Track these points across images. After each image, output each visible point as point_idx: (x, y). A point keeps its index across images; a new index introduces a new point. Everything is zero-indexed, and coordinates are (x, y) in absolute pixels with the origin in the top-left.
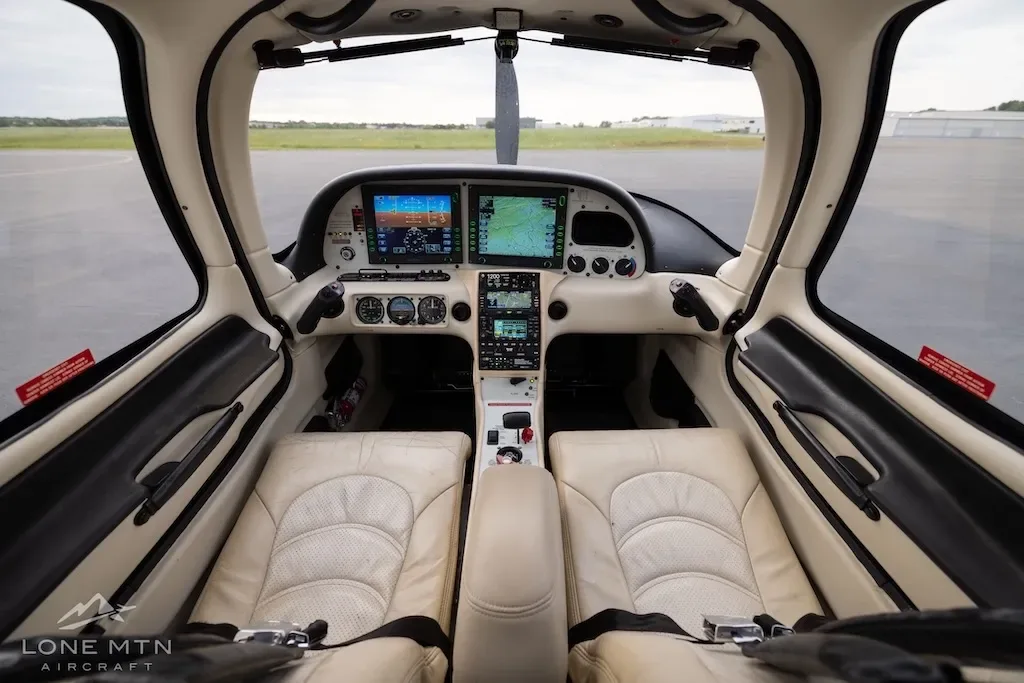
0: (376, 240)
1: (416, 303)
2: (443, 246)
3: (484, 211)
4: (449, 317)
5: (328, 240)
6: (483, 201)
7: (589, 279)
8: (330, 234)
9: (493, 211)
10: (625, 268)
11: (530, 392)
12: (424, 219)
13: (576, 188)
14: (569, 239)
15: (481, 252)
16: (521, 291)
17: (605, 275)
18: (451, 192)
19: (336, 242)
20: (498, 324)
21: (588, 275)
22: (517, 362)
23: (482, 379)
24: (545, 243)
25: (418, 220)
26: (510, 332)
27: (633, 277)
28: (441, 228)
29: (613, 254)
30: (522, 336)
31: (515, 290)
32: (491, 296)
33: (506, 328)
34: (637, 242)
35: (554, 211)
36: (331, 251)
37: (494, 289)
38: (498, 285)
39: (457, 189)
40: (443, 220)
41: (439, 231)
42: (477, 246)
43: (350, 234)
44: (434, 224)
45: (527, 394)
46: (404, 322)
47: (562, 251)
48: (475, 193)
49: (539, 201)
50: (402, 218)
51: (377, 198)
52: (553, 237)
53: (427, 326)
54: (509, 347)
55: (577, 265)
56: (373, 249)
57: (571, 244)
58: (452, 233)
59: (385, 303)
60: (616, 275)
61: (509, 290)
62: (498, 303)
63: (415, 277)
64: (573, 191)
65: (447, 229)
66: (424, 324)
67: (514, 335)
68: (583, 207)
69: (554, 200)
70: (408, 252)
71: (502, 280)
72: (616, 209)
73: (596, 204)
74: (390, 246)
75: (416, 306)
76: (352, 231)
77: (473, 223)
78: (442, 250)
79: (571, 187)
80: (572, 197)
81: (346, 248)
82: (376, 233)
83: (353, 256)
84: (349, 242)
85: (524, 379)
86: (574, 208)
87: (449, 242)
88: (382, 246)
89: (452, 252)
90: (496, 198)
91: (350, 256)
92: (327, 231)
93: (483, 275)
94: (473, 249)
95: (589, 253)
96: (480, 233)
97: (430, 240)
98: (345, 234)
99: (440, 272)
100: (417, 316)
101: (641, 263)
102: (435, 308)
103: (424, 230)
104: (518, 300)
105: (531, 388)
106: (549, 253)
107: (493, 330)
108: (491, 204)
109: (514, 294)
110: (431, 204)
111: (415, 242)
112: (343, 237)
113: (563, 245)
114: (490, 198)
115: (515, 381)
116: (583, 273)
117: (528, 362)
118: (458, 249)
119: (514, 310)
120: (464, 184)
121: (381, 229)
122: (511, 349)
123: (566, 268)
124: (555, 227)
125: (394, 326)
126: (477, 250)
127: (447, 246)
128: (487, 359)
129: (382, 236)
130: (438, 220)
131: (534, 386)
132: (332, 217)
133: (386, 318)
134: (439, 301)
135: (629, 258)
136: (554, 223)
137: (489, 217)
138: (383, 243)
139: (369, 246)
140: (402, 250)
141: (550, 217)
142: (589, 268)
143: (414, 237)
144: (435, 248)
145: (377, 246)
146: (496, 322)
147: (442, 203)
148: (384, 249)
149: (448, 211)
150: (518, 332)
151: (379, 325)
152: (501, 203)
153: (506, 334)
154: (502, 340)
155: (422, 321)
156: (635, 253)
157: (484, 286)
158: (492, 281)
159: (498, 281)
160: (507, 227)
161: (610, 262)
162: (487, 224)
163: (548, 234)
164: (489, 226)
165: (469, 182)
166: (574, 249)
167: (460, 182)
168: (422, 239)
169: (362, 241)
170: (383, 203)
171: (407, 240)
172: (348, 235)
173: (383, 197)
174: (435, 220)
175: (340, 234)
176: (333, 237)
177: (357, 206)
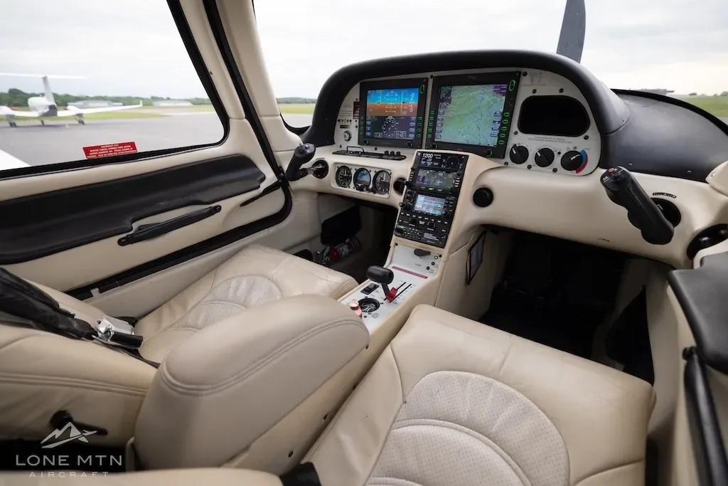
0: (365, 125)
1: (372, 175)
2: (409, 133)
3: (443, 100)
4: (392, 190)
5: (338, 125)
6: (445, 89)
7: (529, 171)
8: (339, 121)
9: (450, 101)
11: (431, 267)
12: (398, 109)
13: (529, 71)
14: (515, 127)
15: (436, 140)
16: (448, 172)
17: (549, 169)
18: (421, 84)
19: (342, 127)
20: (421, 198)
21: (529, 167)
22: (427, 235)
23: (397, 245)
24: (491, 132)
25: (393, 110)
26: (428, 207)
27: (579, 174)
28: (409, 117)
29: (561, 145)
30: (438, 213)
31: (442, 170)
32: (421, 173)
33: (426, 203)
34: (593, 131)
35: (504, 98)
36: (339, 134)
37: (425, 167)
38: (429, 164)
39: (425, 81)
40: (411, 110)
41: (408, 119)
42: (434, 132)
43: (351, 121)
44: (405, 113)
45: (428, 268)
46: (362, 189)
47: (506, 140)
48: (438, 84)
49: (489, 89)
50: (383, 109)
51: (369, 92)
52: (498, 125)
53: (377, 195)
54: (422, 220)
55: (520, 155)
56: (361, 133)
57: (516, 133)
58: (417, 121)
59: (353, 172)
60: (561, 169)
61: (437, 169)
62: (426, 180)
63: (380, 156)
64: (525, 74)
65: (413, 118)
66: (375, 193)
67: (431, 211)
68: (534, 91)
69: (505, 86)
70: (384, 137)
71: (434, 160)
72: (572, 92)
73: (549, 87)
74: (373, 132)
75: (372, 177)
76: (351, 118)
77: (433, 112)
78: (408, 136)
79: (524, 70)
80: (525, 81)
81: (347, 132)
82: (365, 120)
83: (350, 138)
84: (349, 127)
85: (428, 253)
86: (524, 93)
87: (413, 130)
88: (369, 131)
89: (415, 138)
90: (453, 88)
91: (348, 136)
92: (338, 118)
93: (419, 154)
94: (430, 136)
95: (534, 143)
96: (438, 122)
97: (401, 128)
99: (399, 153)
100: (371, 186)
101: (593, 157)
102: (380, 182)
103: (397, 118)
104: (440, 180)
105: (433, 264)
106: (492, 141)
107: (414, 202)
108: (449, 93)
109: (441, 174)
110: (405, 95)
111: (390, 129)
112: (346, 123)
113: (507, 133)
114: (448, 88)
115: (419, 253)
116: (525, 165)
117: (435, 238)
118: (418, 136)
119: (437, 188)
120: (431, 77)
121: (369, 118)
122: (423, 223)
123: (508, 159)
124: (502, 114)
125: (355, 191)
126: (434, 137)
127: (411, 133)
128: (402, 227)
129: (369, 123)
130: (408, 110)
131: (436, 262)
132: (342, 108)
133: (352, 184)
134: (388, 175)
135: (579, 150)
136: (502, 110)
137: (446, 106)
138: (369, 128)
139: (360, 131)
140: (381, 135)
141: (499, 103)
142: (531, 160)
143: (390, 124)
144: (402, 134)
145: (365, 131)
146: (419, 196)
147: (413, 95)
148: (369, 134)
149: (416, 102)
150: (435, 208)
151: (347, 189)
152: (457, 93)
153: (424, 209)
154: (418, 213)
155: (374, 191)
156: (588, 144)
157: (418, 164)
158: (426, 160)
159: (430, 160)
160: (459, 116)
161: (556, 154)
162: (444, 113)
163: (494, 122)
164: (446, 114)
165: (435, 74)
166: (519, 139)
167: (428, 75)
168: (395, 127)
169: (356, 126)
170: (373, 96)
171: (384, 127)
172: (349, 122)
173: (373, 91)
174: (405, 110)
175: (345, 121)
176: (341, 123)
177: (357, 100)
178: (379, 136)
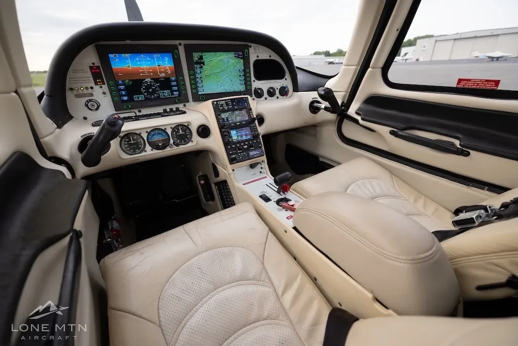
0: (118, 91)
1: (169, 131)
2: (172, 91)
3: (197, 63)
4: (195, 137)
5: (70, 96)
6: (196, 56)
7: (266, 101)
8: (71, 89)
9: (203, 63)
10: (284, 92)
11: (262, 170)
12: (155, 72)
13: (252, 45)
14: (253, 78)
15: (199, 93)
16: (241, 110)
17: (275, 97)
18: (171, 50)
19: (78, 96)
20: (233, 133)
21: (266, 99)
22: (252, 153)
23: (233, 170)
24: (240, 82)
25: (149, 72)
26: (241, 136)
27: (288, 96)
28: (169, 78)
29: (277, 84)
30: (249, 137)
31: (236, 110)
32: (224, 116)
33: (238, 134)
34: (287, 76)
35: (242, 61)
36: (75, 105)
37: (224, 111)
38: (226, 108)
39: (175, 47)
40: (169, 72)
42: (196, 88)
43: (92, 88)
44: (163, 75)
45: (261, 172)
46: (164, 147)
47: (251, 85)
48: (189, 50)
49: (232, 55)
50: (136, 72)
51: (111, 56)
52: (243, 78)
53: (181, 147)
54: (245, 145)
55: (259, 94)
56: (116, 99)
57: (254, 81)
58: (176, 81)
59: (145, 136)
60: (280, 97)
61: (233, 110)
62: (230, 119)
63: (161, 115)
64: (251, 47)
65: (173, 79)
66: (178, 146)
67: (244, 138)
68: (258, 57)
69: (241, 53)
70: (146, 99)
71: (227, 104)
72: (275, 57)
73: (265, 54)
74: (130, 95)
75: (170, 134)
76: (93, 84)
77: (192, 72)
79: (249, 44)
80: (251, 50)
81: (90, 100)
82: (116, 85)
83: (97, 109)
84: (92, 95)
85: (257, 164)
86: (253, 58)
87: (176, 88)
88: (124, 96)
89: (179, 95)
90: (203, 54)
91: (95, 106)
92: (68, 86)
93: (215, 103)
94: (194, 91)
95: (264, 85)
96: (197, 80)
97: (162, 87)
98: (87, 88)
99: (177, 109)
101: (291, 88)
102: (182, 133)
103: (156, 80)
104: (239, 117)
105: (262, 168)
106: (242, 88)
107: (231, 137)
108: (201, 58)
109: (237, 112)
110: (158, 59)
111: (151, 90)
112: (85, 91)
113: (250, 82)
114: (200, 54)
115: (252, 166)
116: (263, 98)
117: (257, 152)
118: (183, 92)
119: (241, 122)
120: (180, 44)
121: (120, 83)
122: (246, 147)
123: (255, 96)
124: (244, 70)
125: (155, 151)
126: (198, 91)
127: (175, 91)
128: (234, 156)
129: (122, 87)
130: (165, 72)
131: (263, 166)
132: (70, 74)
133: (148, 147)
134: (185, 127)
135: (284, 86)
136: (243, 68)
137: (201, 67)
138: (124, 93)
139: (112, 97)
140: (141, 97)
141: (240, 64)
142: (266, 95)
143: (149, 86)
144: (166, 93)
145: (120, 96)
146: (232, 131)
147: (166, 59)
148: (125, 98)
149: (171, 65)
150: (246, 135)
151: (143, 154)
152: (208, 57)
153: (240, 138)
154: (239, 142)
155: (177, 144)
156: (287, 82)
157: (218, 110)
158: (222, 105)
159: (225, 105)
160: (214, 73)
161: (276, 89)
162: (201, 72)
163: (240, 76)
164: (202, 74)
165: (183, 42)
166: (256, 84)
167: (177, 42)
168: (156, 88)
169: (104, 93)
170: (117, 60)
171: (144, 89)
172: (90, 89)
173: (117, 55)
174: (163, 72)
175: (82, 89)
176: (75, 92)
177: (93, 64)
178: (140, 99)
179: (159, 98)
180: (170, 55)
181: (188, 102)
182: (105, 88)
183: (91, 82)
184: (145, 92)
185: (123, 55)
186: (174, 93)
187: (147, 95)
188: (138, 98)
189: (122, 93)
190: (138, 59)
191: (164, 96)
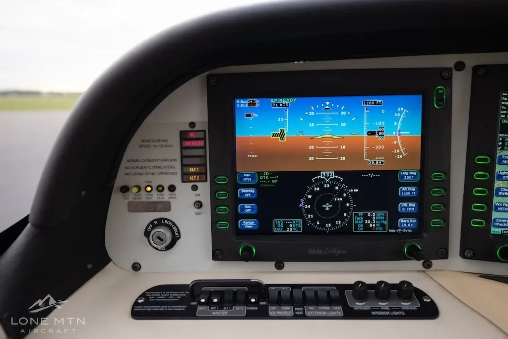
5: (118, 203)
8: (124, 188)
12: (354, 152)
19: (136, 207)
25: (338, 153)
28: (395, 173)
39: (444, 76)
40: (401, 153)
42: (489, 215)
43: (172, 188)
44: (379, 162)
50: (299, 151)
51: (242, 104)
56: (224, 225)
58: (422, 184)
65: (409, 175)
70: (308, 231)
74: (264, 217)
76: (176, 180)
78: (393, 224)
81: (160, 222)
82: (232, 186)
83: (175, 240)
84: (167, 207)
87: (412, 206)
88: (248, 217)
89: (416, 233)
91: (169, 240)
92: (119, 182)
94: (474, 222)
96: (498, 184)
97: (366, 202)
98: (160, 188)
103: (351, 177)
111: (327, 207)
112: (155, 197)
118: (436, 223)
120: (460, 66)
121: (247, 178)
126: (489, 224)
127: (408, 215)
129: (248, 192)
130: (388, 154)
132: (132, 151)
138: (248, 208)
140: (296, 225)
143: (327, 194)
144: (377, 218)
145: (236, 216)
147: (402, 113)
148: (249, 224)
149: (414, 131)
165: (472, 60)
167: (448, 60)
168: (346, 200)
169: (199, 205)
170: (255, 115)
171: (308, 201)
172: (166, 192)
173: (257, 101)
174: (379, 153)
175: (149, 189)
176: (131, 196)
177: (192, 124)
178: (290, 230)
179: (347, 231)
180: (417, 100)
181: (445, 256)
182: (204, 189)
183: (176, 173)
184: (308, 211)
185: (273, 101)
186: (401, 220)
187: (314, 221)
188: (286, 226)
189: (243, 209)
190: (312, 113)
191: (366, 227)
